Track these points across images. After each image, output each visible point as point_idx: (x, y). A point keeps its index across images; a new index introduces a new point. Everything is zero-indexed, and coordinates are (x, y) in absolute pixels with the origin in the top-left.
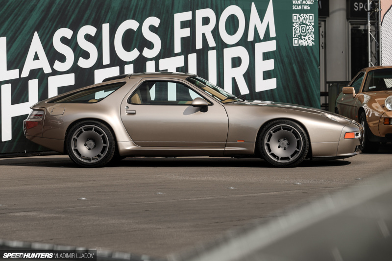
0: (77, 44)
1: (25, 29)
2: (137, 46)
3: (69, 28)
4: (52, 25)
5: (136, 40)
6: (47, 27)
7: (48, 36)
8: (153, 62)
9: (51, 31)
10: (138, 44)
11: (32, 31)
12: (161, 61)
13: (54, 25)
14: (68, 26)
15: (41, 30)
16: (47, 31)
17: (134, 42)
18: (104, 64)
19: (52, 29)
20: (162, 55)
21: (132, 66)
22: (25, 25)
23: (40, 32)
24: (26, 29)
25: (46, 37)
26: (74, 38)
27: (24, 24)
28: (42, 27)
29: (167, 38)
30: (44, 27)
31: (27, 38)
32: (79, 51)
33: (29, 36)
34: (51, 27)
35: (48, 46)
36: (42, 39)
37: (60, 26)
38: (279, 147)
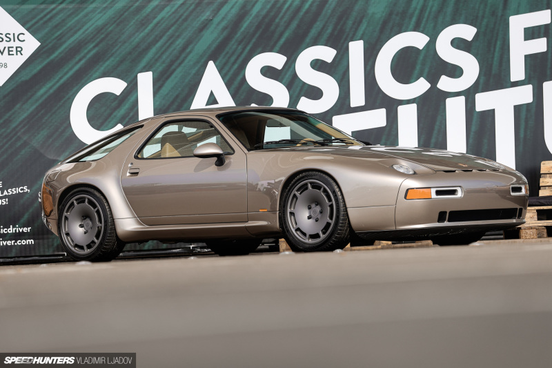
0: (295, 76)
1: (189, 58)
2: (425, 74)
3: (279, 52)
4: (244, 49)
5: (423, 64)
6: (233, 53)
7: (236, 66)
8: (462, 99)
9: (241, 59)
10: (426, 70)
11: (203, 60)
12: (480, 96)
13: (248, 48)
14: (277, 48)
15: (220, 58)
16: (233, 59)
17: (418, 67)
18: (352, 105)
19: (243, 56)
20: (480, 87)
21: (414, 106)
22: (190, 52)
23: (218, 61)
24: (192, 57)
25: (230, 69)
26: (290, 67)
27: (188, 50)
28: (224, 53)
29: (493, 58)
30: (227, 53)
31: (194, 71)
32: (299, 88)
33: (197, 68)
34: (241, 53)
35: (236, 83)
36: (224, 72)
37: (260, 49)
38: (309, 218)
